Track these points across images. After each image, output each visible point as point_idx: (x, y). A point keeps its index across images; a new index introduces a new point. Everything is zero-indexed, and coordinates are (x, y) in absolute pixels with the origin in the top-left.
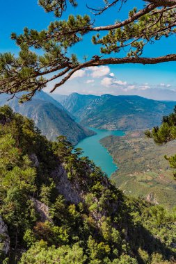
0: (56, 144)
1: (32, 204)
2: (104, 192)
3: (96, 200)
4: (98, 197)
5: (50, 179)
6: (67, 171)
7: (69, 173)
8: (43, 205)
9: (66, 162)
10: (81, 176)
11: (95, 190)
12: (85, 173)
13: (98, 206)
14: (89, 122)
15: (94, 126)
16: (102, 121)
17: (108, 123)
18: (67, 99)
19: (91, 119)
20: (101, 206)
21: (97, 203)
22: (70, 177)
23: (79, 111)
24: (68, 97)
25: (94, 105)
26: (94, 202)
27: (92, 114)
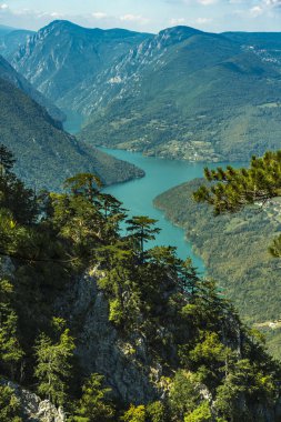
0: (67, 202)
1: (15, 401)
2: (232, 367)
3: (205, 393)
4: (212, 383)
5: (57, 321)
6: (109, 294)
7: (114, 304)
8: (45, 406)
9: (104, 266)
10: (153, 313)
11: (202, 361)
12: (164, 303)
13: (213, 415)
14: (117, 133)
15: (133, 146)
16: (163, 126)
17: (186, 136)
18: (32, 45)
19: (124, 121)
20: (220, 414)
21: (210, 404)
22: (116, 317)
23: (79, 92)
24: (34, 35)
25: (135, 68)
26: (199, 400)
27: (125, 101)
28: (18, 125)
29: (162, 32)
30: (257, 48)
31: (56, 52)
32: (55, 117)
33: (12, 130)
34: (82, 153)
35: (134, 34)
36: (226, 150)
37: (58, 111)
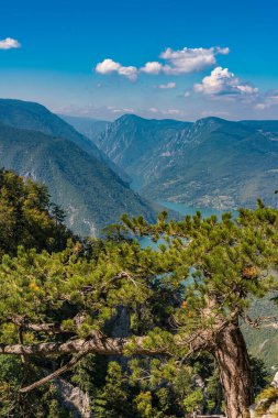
1: (52, 388)
3: (199, 382)
4: (204, 374)
6: (130, 310)
7: (133, 317)
8: (76, 392)
13: (205, 398)
14: (167, 190)
15: (178, 199)
16: (199, 186)
17: (215, 192)
18: (109, 131)
19: (172, 182)
20: (211, 397)
21: (203, 390)
22: (135, 327)
23: (142, 162)
24: (111, 124)
25: (180, 146)
26: (194, 387)
27: (173, 168)
28: (99, 185)
29: (199, 121)
30: (264, 131)
31: (126, 135)
32: (124, 180)
33: (95, 189)
34: (142, 204)
35: (179, 122)
36: (243, 202)
37: (127, 176)
